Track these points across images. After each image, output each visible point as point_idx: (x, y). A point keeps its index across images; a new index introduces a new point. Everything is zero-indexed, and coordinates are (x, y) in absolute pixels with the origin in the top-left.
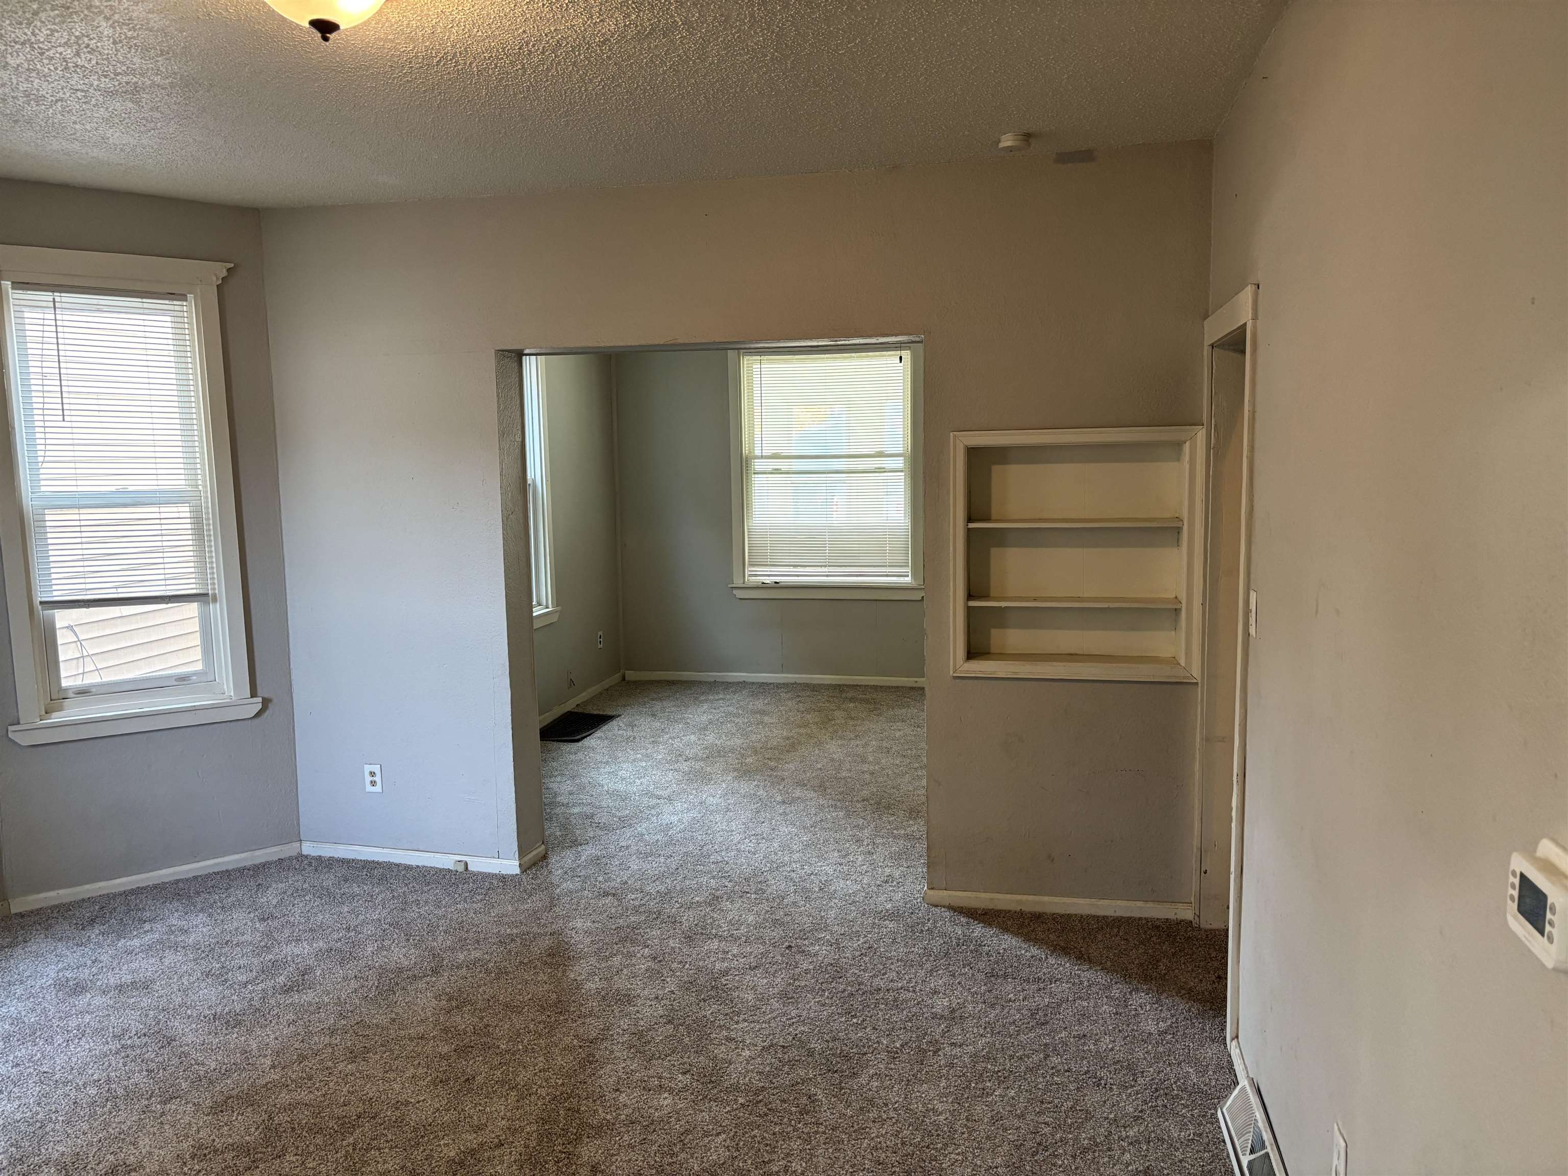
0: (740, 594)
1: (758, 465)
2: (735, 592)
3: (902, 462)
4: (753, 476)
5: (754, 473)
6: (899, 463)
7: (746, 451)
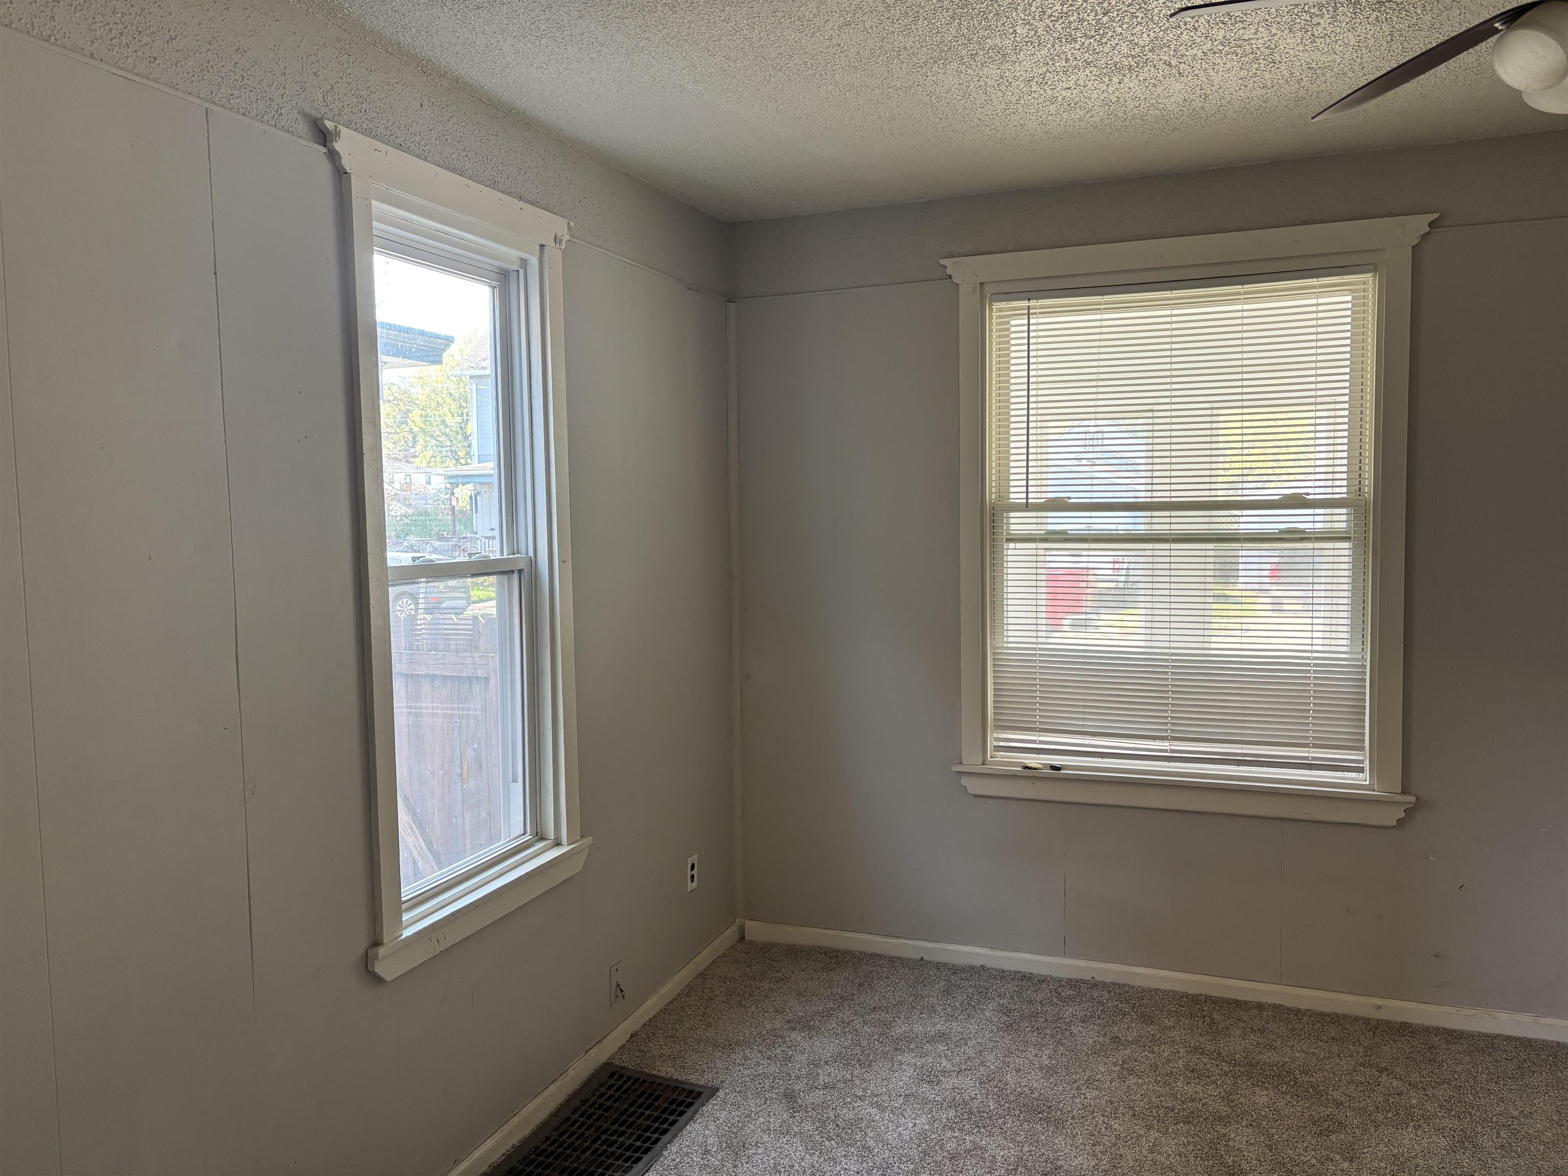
0: (974, 786)
1: (1018, 523)
2: (965, 781)
3: (1344, 518)
4: (1005, 546)
5: (1009, 540)
6: (1340, 519)
7: (991, 493)
